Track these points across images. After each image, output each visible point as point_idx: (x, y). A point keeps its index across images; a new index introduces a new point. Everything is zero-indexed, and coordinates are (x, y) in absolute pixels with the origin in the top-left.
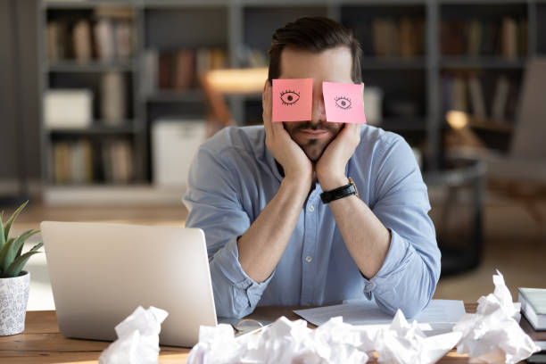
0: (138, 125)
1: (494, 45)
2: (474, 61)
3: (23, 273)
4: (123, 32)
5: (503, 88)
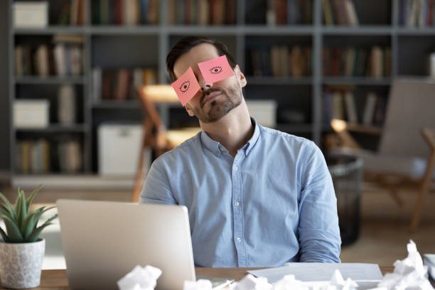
0: (86, 127)
4: (76, 53)
5: (371, 100)
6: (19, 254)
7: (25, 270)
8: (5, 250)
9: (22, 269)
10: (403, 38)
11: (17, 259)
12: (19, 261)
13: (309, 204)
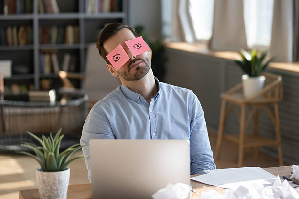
1: (63, 39)
2: (53, 46)
3: (67, 169)
5: (67, 58)
6: (57, 179)
7: (61, 190)
8: (47, 177)
9: (59, 189)
10: (87, 20)
11: (56, 183)
12: (57, 184)
13: (196, 131)
